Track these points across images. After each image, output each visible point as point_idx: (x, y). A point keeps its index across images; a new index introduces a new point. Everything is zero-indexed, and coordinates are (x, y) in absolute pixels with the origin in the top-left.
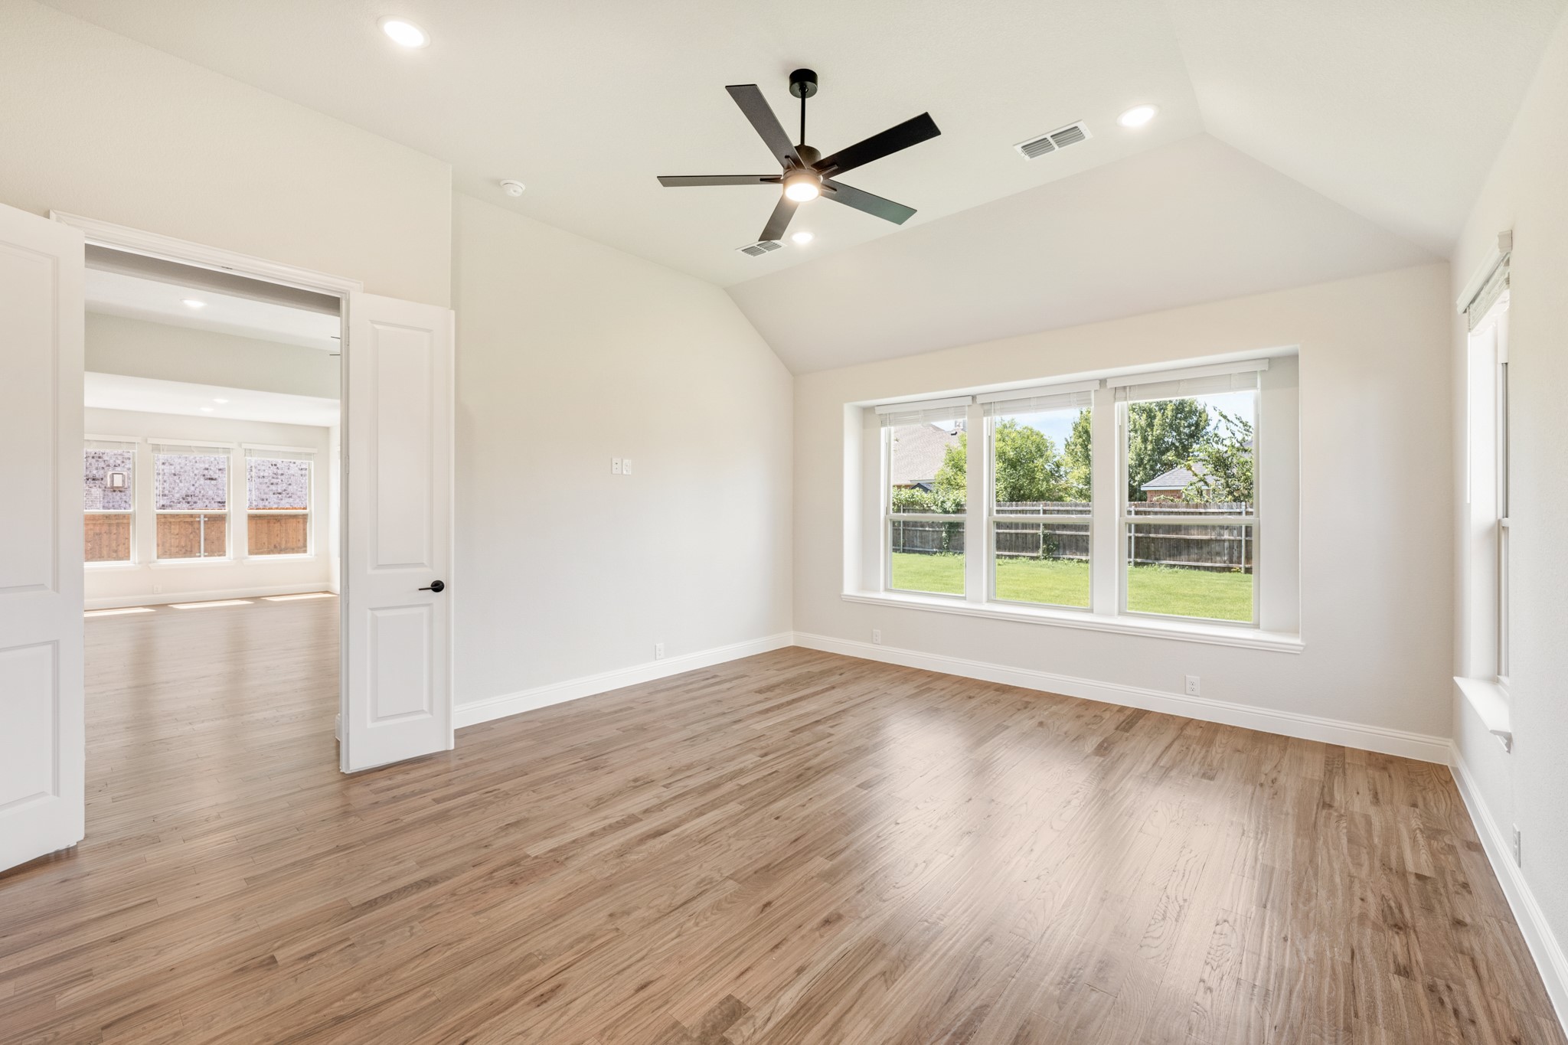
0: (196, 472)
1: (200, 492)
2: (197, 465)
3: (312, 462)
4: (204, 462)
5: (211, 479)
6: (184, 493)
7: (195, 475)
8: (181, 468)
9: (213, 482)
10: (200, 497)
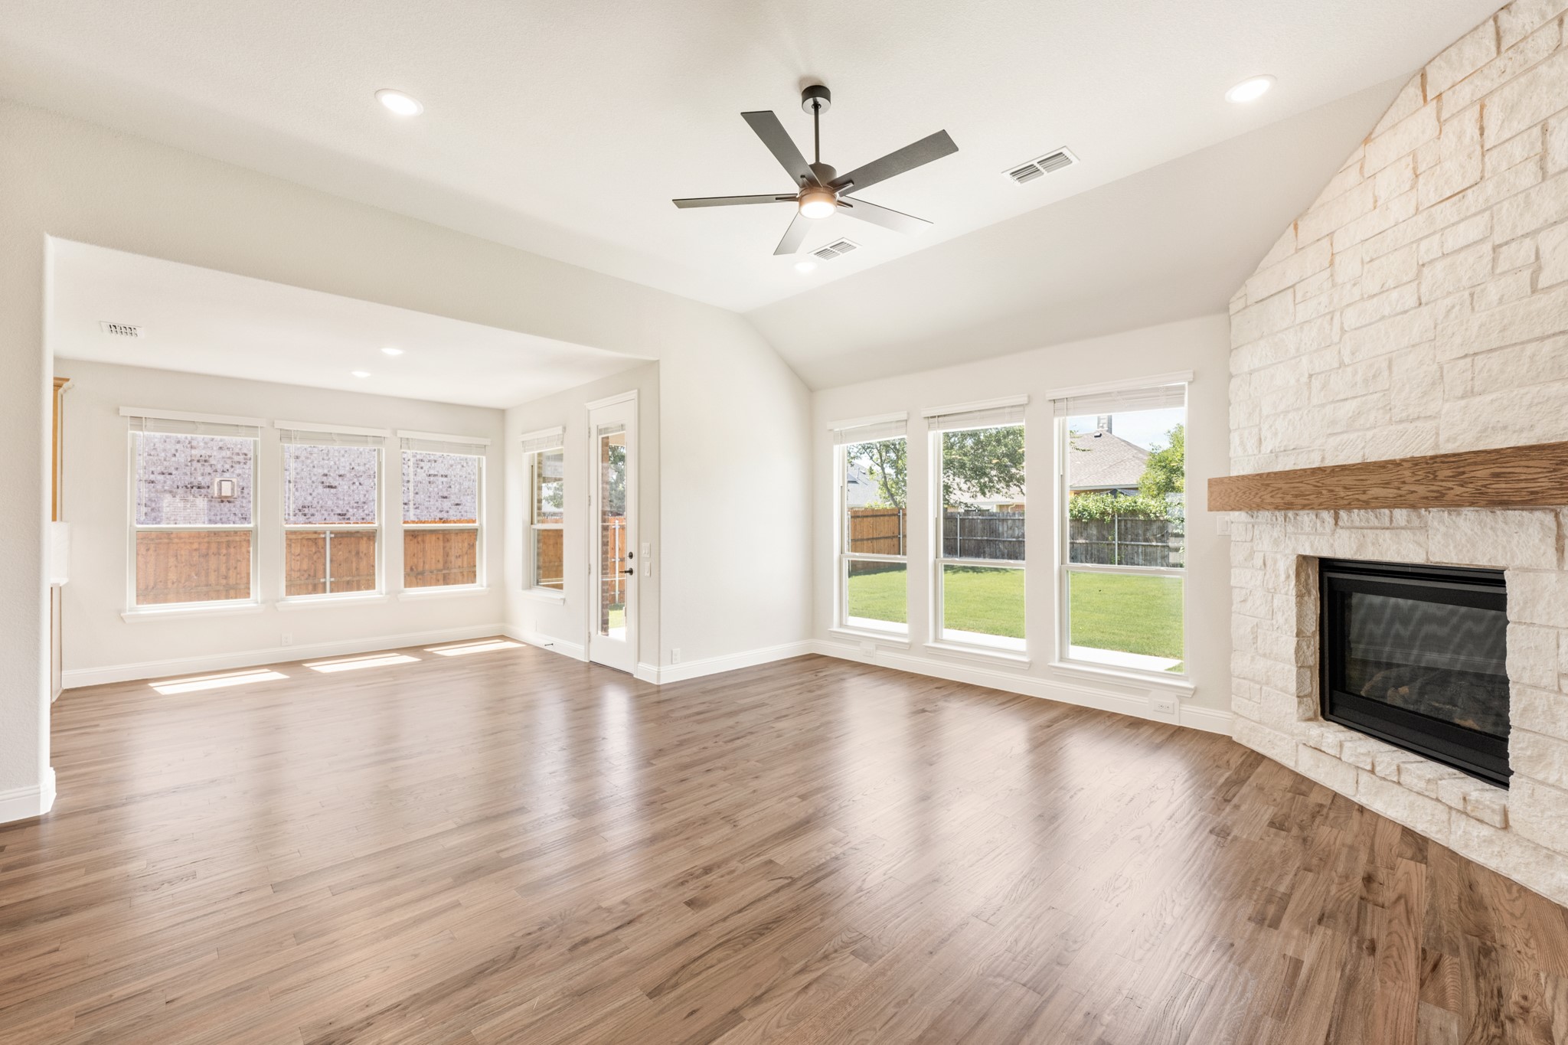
0: (314, 478)
1: (318, 502)
2: (315, 469)
3: (484, 458)
4: (323, 467)
5: (331, 487)
6: (300, 504)
7: (313, 482)
8: (297, 474)
9: (332, 490)
10: (318, 508)
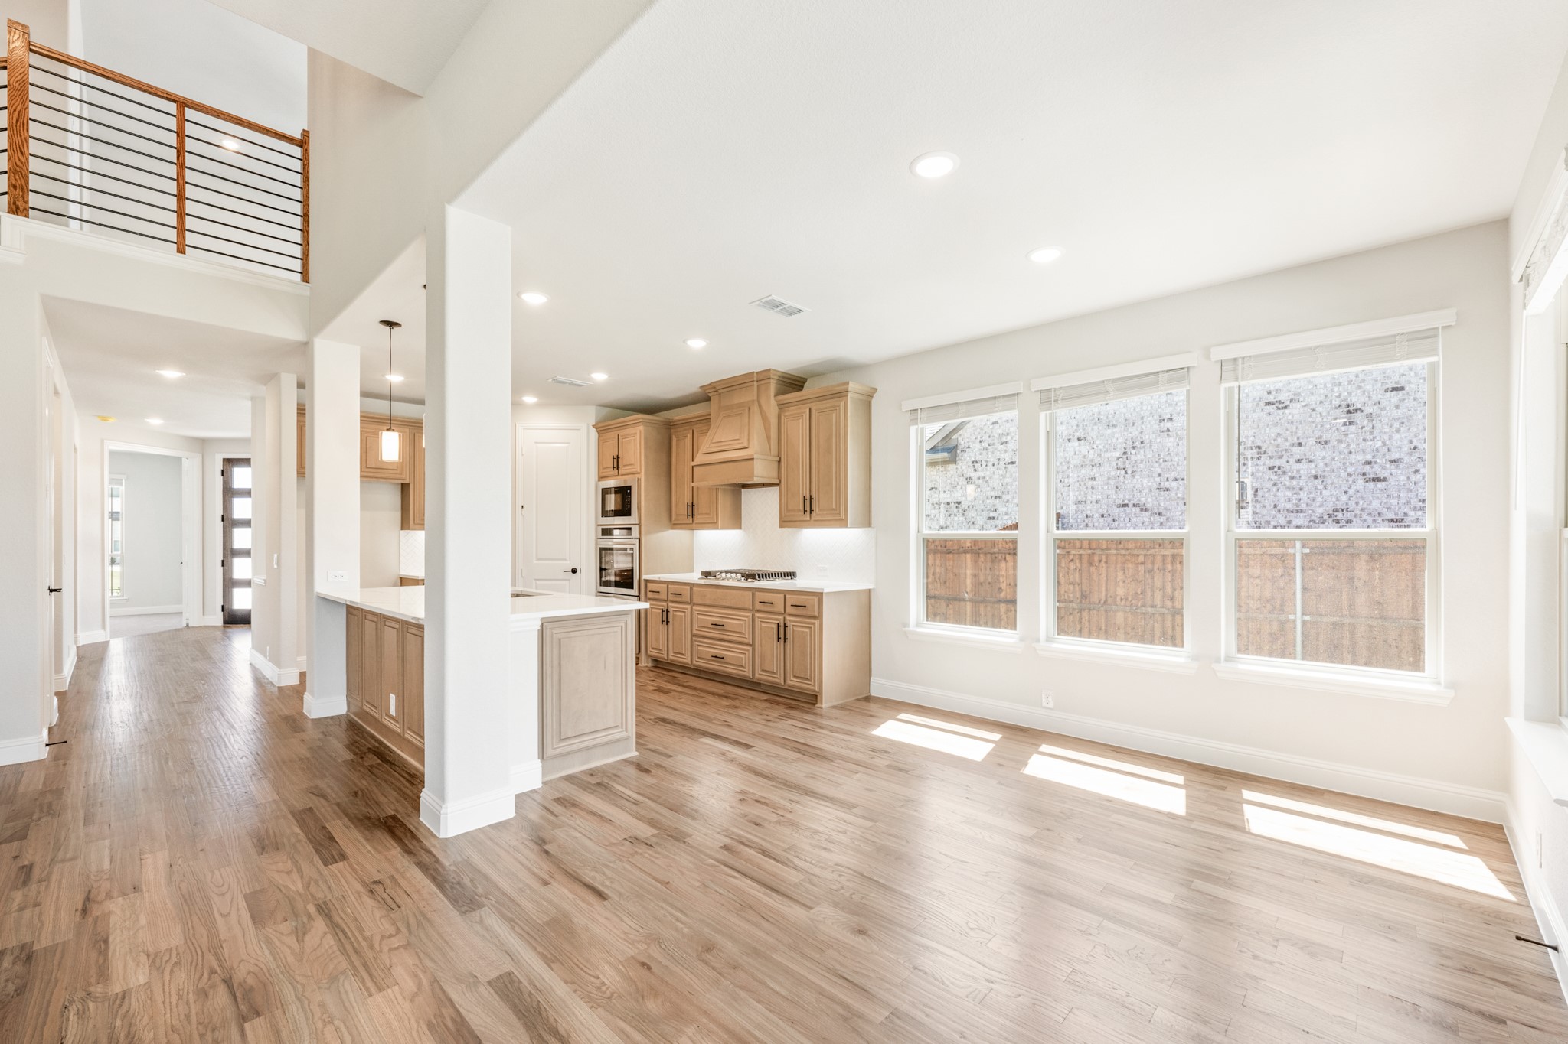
0: (1350, 469)
1: (1357, 503)
2: (1352, 456)
3: (1438, 361)
4: (1363, 451)
5: (1378, 480)
6: (1330, 508)
7: (1349, 475)
8: (1326, 465)
9: (1380, 485)
10: (1358, 512)
